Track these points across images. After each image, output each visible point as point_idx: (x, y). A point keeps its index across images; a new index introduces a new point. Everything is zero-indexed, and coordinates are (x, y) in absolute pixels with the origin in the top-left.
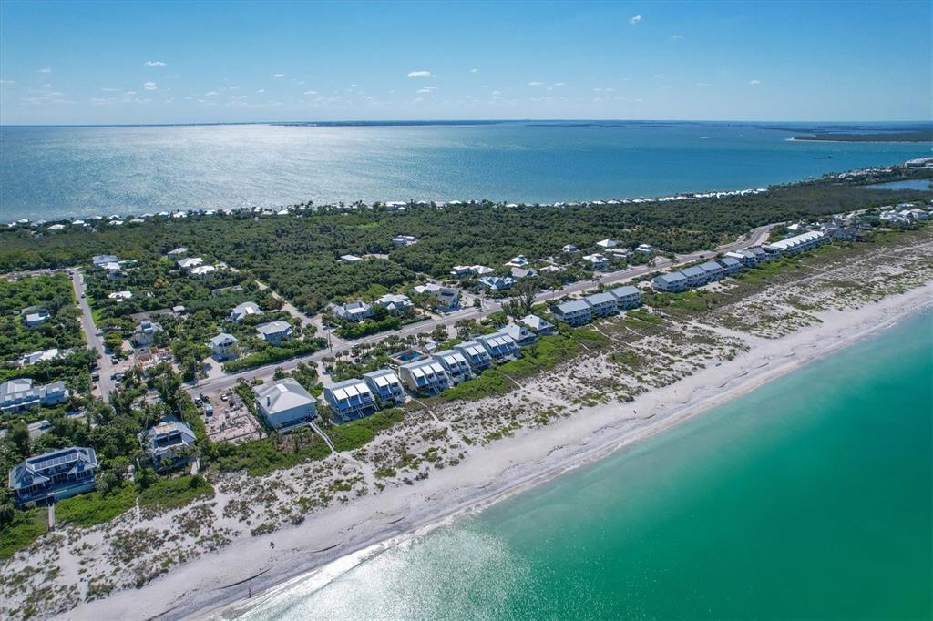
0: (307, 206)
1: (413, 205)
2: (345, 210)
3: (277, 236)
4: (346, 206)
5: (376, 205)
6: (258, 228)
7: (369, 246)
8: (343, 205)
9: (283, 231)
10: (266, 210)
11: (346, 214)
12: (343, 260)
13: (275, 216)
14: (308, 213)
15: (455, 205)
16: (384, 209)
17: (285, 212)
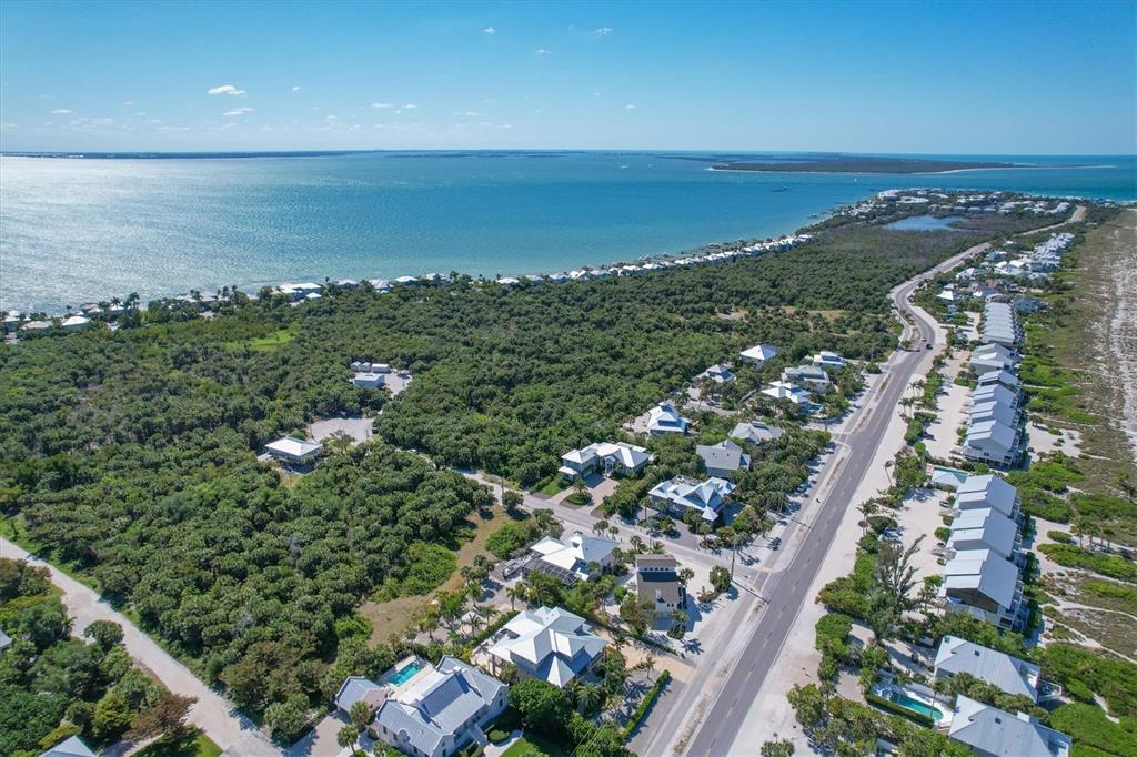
0: (127, 304)
1: (334, 290)
2: (206, 306)
3: (77, 385)
4: (207, 297)
5: (265, 294)
6: (23, 371)
7: (314, 403)
8: (197, 295)
9: (89, 372)
10: (34, 317)
11: (209, 314)
12: (275, 454)
13: (58, 332)
14: (131, 319)
15: (408, 283)
16: (283, 300)
17: (79, 320)
